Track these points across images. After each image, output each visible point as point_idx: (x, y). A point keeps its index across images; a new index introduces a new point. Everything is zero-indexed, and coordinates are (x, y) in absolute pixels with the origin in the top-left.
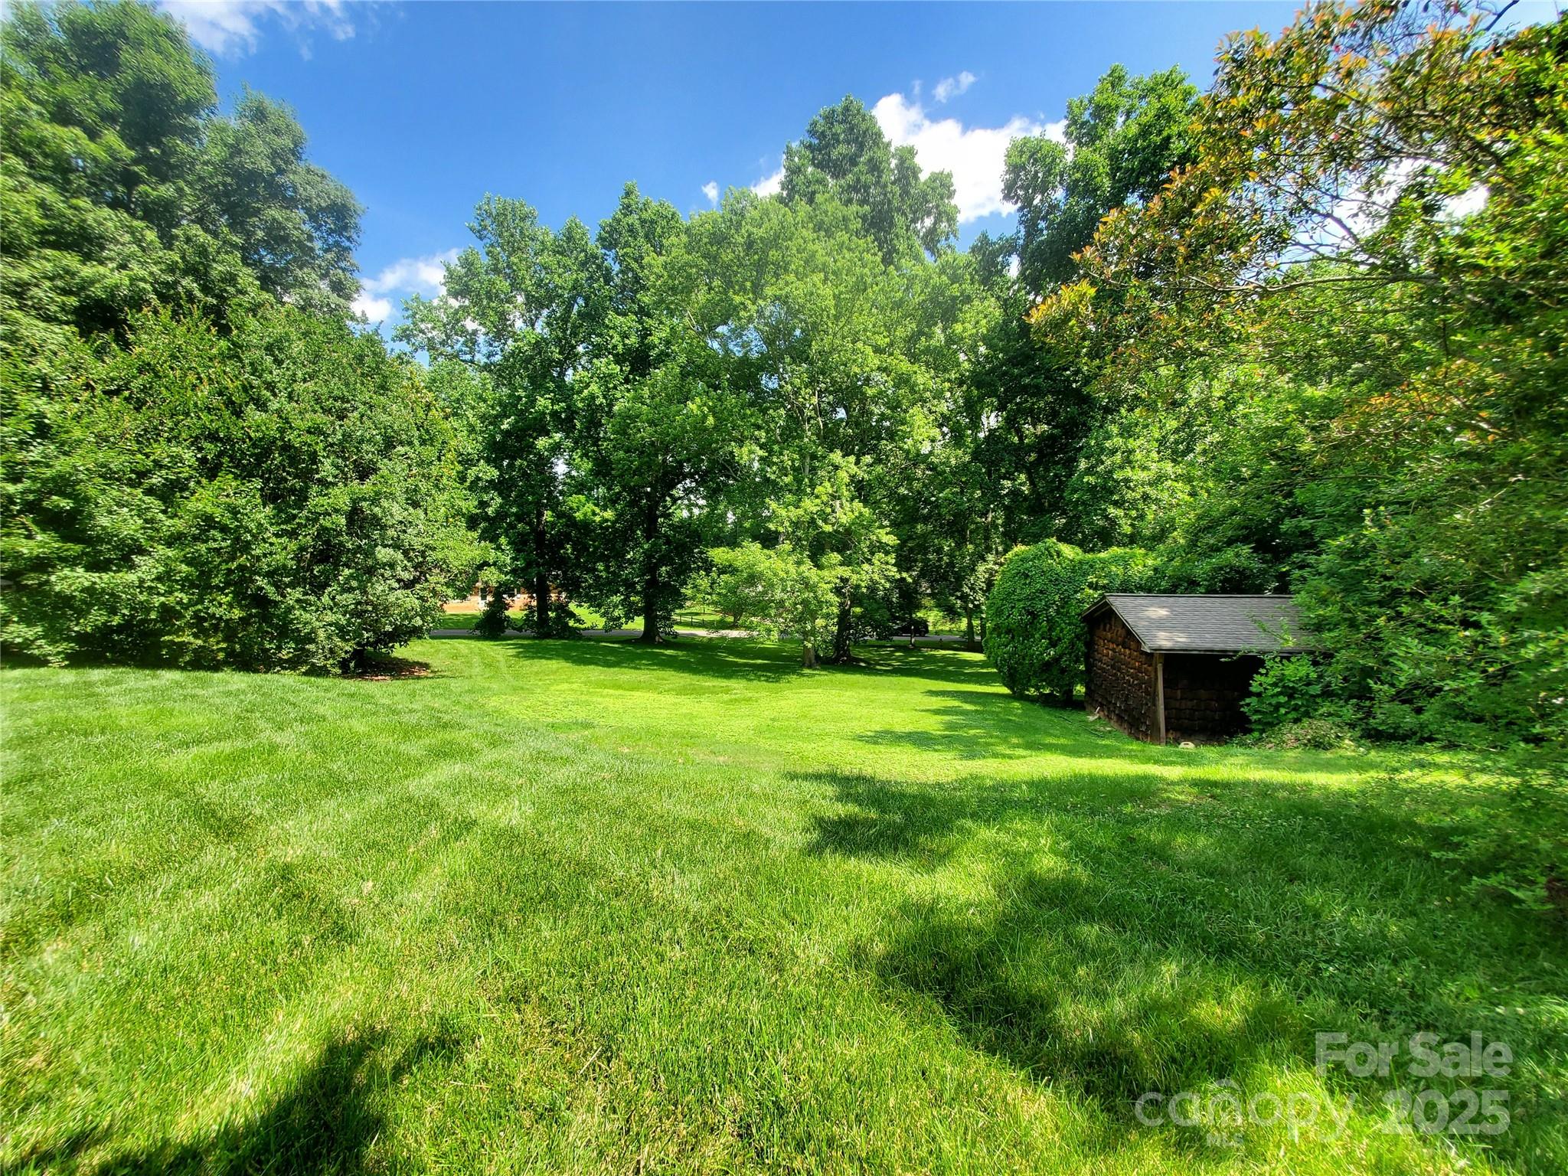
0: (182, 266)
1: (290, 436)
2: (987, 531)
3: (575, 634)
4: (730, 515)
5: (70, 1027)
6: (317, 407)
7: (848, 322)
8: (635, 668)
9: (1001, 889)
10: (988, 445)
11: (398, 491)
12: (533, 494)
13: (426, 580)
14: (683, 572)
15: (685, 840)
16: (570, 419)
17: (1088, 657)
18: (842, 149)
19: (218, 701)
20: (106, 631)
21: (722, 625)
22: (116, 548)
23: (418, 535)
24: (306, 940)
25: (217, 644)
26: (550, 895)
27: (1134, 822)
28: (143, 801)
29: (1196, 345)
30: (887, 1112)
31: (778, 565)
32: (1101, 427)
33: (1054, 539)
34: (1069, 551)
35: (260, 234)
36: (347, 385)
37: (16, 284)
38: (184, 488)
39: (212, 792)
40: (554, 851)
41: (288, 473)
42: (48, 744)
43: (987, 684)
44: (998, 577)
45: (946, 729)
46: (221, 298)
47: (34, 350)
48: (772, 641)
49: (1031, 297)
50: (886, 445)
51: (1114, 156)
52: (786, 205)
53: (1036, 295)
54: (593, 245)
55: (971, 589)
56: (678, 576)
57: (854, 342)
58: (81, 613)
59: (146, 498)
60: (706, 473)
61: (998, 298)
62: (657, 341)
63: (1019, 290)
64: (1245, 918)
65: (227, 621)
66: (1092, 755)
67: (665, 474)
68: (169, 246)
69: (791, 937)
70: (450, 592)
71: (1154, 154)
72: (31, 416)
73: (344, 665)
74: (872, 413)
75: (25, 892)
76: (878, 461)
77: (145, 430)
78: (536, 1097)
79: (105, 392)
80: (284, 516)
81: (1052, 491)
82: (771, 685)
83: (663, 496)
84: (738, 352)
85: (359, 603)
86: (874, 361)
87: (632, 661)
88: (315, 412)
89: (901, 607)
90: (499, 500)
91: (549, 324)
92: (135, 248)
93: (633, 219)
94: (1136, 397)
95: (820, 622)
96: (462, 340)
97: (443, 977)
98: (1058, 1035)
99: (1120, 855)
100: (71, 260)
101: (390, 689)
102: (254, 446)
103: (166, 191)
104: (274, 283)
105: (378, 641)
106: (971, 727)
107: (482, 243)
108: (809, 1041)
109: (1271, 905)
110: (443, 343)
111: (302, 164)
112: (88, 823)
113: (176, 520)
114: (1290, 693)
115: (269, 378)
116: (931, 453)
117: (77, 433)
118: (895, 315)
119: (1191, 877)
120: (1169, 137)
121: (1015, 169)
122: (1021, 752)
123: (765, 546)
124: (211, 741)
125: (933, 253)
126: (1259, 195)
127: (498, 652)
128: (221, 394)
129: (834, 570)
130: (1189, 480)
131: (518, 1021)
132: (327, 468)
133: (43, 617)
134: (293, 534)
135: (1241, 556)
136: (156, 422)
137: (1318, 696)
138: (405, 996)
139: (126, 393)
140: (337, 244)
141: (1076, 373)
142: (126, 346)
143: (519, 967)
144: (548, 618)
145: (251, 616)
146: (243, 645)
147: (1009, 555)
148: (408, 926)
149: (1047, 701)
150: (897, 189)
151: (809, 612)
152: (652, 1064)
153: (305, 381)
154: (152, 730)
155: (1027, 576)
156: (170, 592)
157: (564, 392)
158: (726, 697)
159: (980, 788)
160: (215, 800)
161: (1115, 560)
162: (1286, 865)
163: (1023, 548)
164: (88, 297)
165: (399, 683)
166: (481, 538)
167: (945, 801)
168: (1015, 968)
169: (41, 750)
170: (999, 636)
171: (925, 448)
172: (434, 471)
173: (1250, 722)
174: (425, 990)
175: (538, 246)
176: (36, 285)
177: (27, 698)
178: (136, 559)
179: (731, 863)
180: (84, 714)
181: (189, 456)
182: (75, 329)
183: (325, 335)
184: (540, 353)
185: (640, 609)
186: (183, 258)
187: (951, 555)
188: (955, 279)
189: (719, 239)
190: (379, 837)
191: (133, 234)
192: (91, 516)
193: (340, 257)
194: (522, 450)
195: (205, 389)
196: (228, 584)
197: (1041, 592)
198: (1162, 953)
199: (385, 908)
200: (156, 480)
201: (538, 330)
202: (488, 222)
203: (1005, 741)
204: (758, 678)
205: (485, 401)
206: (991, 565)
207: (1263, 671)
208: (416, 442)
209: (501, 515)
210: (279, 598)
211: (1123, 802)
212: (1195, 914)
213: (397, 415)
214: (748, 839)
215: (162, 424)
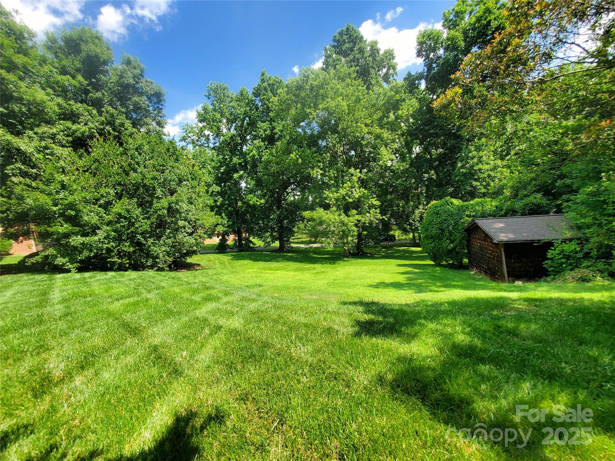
0: (106, 122)
1: (146, 181)
2: (418, 196)
3: (253, 249)
4: (310, 198)
5: (86, 410)
6: (154, 170)
7: (354, 115)
8: (277, 262)
9: (441, 350)
10: (416, 159)
11: (185, 199)
12: (233, 196)
13: (197, 232)
14: (293, 222)
15: (304, 332)
16: (246, 165)
17: (468, 246)
18: (347, 45)
19: (127, 283)
20: (89, 258)
21: (310, 242)
22: (90, 228)
23: (193, 215)
24: (165, 375)
25: (126, 261)
26: (252, 356)
27: (499, 318)
28: (105, 322)
29: (511, 108)
30: (402, 450)
31: (331, 216)
32: (466, 148)
33: (449, 197)
34: (456, 202)
35: (131, 107)
36: (164, 160)
37: (52, 135)
38: (111, 204)
39: (128, 317)
40: (252, 337)
41: (146, 195)
42: (72, 301)
43: (424, 260)
44: (425, 215)
45: (408, 280)
46: (120, 132)
47: (59, 158)
48: (331, 248)
49: (431, 96)
50: (372, 164)
51: (465, 33)
52: (326, 71)
53: (433, 95)
54: (251, 96)
55: (413, 221)
56: (291, 224)
57: (356, 123)
58: (81, 252)
59: (99, 209)
60: (299, 182)
61: (417, 98)
62: (278, 131)
63: (426, 94)
64: (559, 362)
65: (128, 252)
66: (474, 289)
67: (283, 183)
68: (101, 116)
69: (351, 372)
70: (206, 236)
71: (484, 28)
72: (60, 182)
73: (170, 266)
74: (366, 152)
75: (68, 358)
76: (370, 171)
77: (97, 184)
78: (255, 440)
79: (83, 171)
80: (145, 212)
81: (446, 177)
82: (332, 265)
83: (283, 192)
84: (309, 132)
85: (173, 242)
86: (365, 130)
87: (276, 259)
88: (153, 171)
89: (383, 230)
90: (221, 199)
91: (235, 129)
92: (89, 117)
93: (265, 84)
94: (482, 134)
95: (350, 238)
96: (204, 139)
97: (215, 390)
98: (476, 416)
99: (494, 334)
100: (69, 124)
101: (187, 274)
102: (133, 186)
103: (99, 95)
104: (137, 125)
105: (181, 256)
106: (418, 279)
107: (209, 101)
108: (364, 418)
109: (572, 356)
110: (197, 141)
111: (144, 79)
112: (87, 331)
113: (109, 216)
114: (568, 257)
115: (137, 160)
116: (392, 165)
117: (75, 187)
118: (372, 110)
119: (529, 343)
120: (490, 21)
121: (421, 44)
122: (442, 289)
123: (325, 209)
124: (126, 298)
125: (387, 83)
126: (537, 39)
127: (225, 258)
128: (121, 168)
129: (354, 217)
130: (509, 167)
131: (245, 408)
132: (159, 192)
133: (68, 255)
134: (148, 218)
135: (538, 198)
136: (100, 181)
137: (581, 258)
138: (202, 398)
139: (90, 171)
140: (158, 107)
141: (454, 126)
142: (89, 153)
143: (243, 386)
144: (242, 244)
145: (136, 250)
146: (134, 261)
147: (429, 205)
148: (200, 369)
149: (452, 267)
150: (371, 59)
151: (345, 235)
152: (300, 427)
153: (149, 160)
154: (106, 294)
155: (438, 214)
156: (109, 243)
157: (243, 155)
158: (314, 271)
159: (426, 306)
160: (129, 320)
161: (478, 204)
162: (577, 337)
163: (435, 202)
164: (75, 137)
165: (190, 272)
166: (216, 214)
167: (411, 312)
168: (452, 385)
169: (70, 304)
170: (427, 240)
171: (389, 164)
172: (197, 190)
173: (548, 271)
174: (209, 395)
175: (230, 99)
176: (58, 134)
177: (65, 285)
178: (97, 231)
179: (323, 341)
180: (83, 289)
181: (112, 192)
182: (72, 149)
183: (155, 142)
184: (233, 141)
185: (277, 238)
186: (106, 119)
187: (403, 207)
188: (397, 92)
189: (299, 88)
190: (187, 333)
191: (88, 112)
192: (81, 217)
193: (159, 112)
194: (228, 179)
195: (116, 167)
196: (128, 238)
197: (445, 220)
198: (521, 378)
199: (192, 362)
200: (102, 202)
201: (232, 132)
202: (211, 92)
203: (434, 284)
204: (326, 263)
205: (214, 161)
206: (421, 210)
207: (553, 248)
208: (190, 180)
209: (222, 205)
210: (146, 243)
211: (492, 310)
212: (535, 360)
213: (182, 170)
214: (329, 330)
215: (102, 181)
